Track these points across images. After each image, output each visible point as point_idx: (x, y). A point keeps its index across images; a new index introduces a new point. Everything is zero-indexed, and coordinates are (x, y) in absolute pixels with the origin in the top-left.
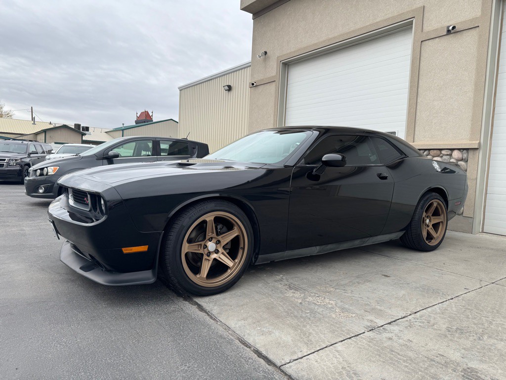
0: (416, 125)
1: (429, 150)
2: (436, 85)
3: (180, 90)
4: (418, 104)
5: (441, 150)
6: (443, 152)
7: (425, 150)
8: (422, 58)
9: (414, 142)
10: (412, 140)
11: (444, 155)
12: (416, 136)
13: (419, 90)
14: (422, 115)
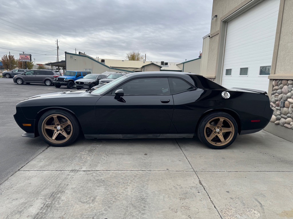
0: (277, 62)
1: (282, 80)
2: (290, 31)
3: (204, 39)
4: (280, 45)
5: (288, 80)
6: (289, 82)
7: (280, 80)
8: (285, 11)
9: (275, 74)
10: (274, 72)
11: (289, 84)
12: (276, 70)
13: (281, 35)
14: (281, 54)
